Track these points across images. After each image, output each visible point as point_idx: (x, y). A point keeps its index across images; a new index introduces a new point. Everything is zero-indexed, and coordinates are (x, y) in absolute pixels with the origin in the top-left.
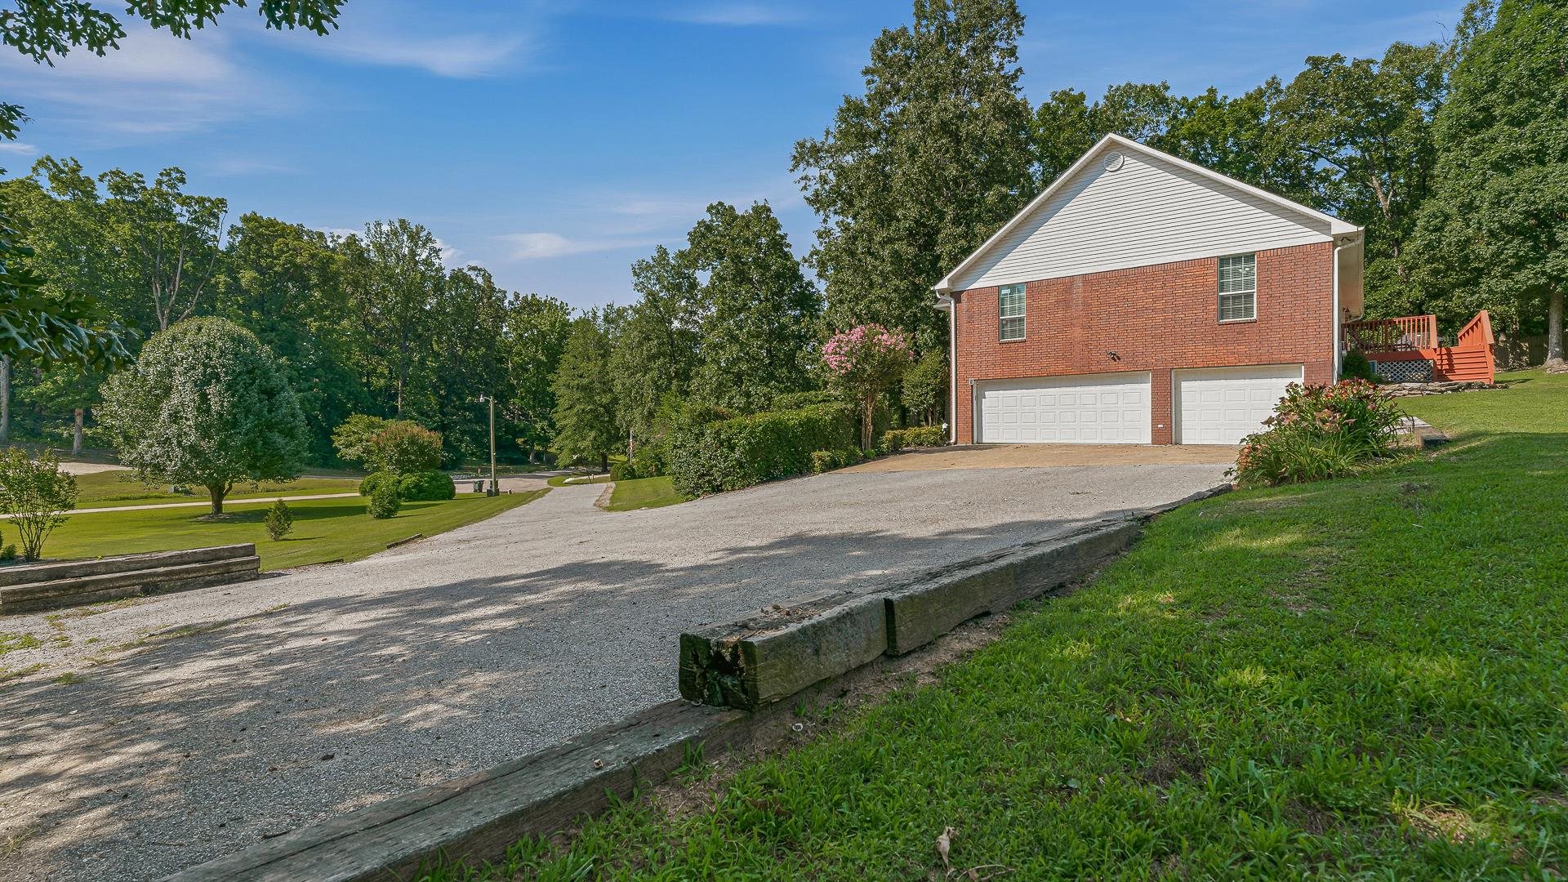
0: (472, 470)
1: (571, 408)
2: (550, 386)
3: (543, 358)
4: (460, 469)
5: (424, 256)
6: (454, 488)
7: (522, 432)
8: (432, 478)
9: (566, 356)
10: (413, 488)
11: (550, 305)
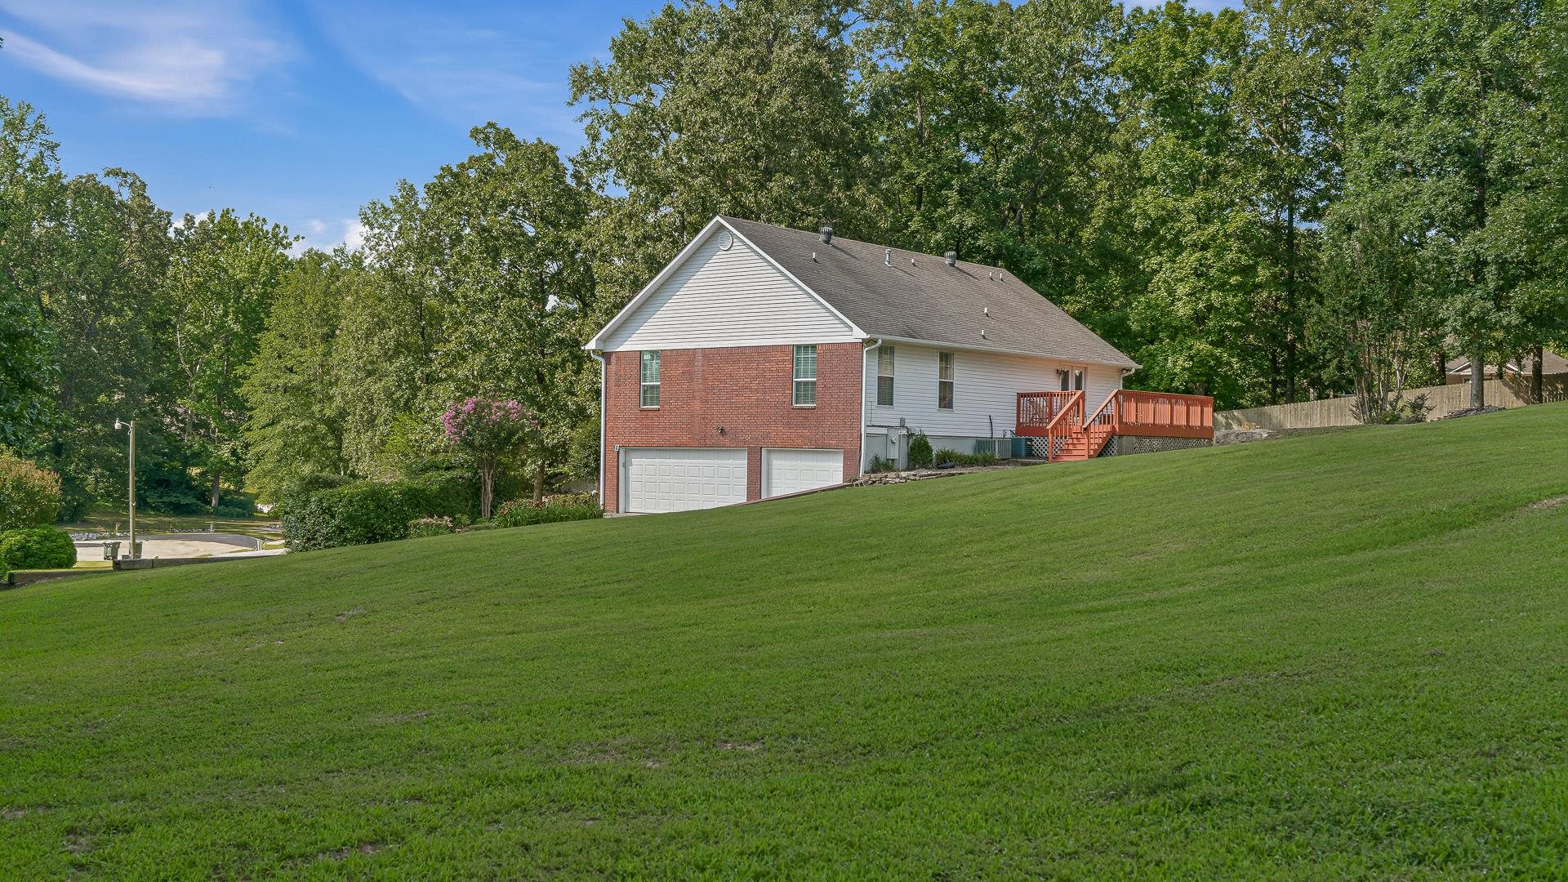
0: (103, 523)
1: (272, 424)
2: (239, 386)
3: (237, 328)
4: (84, 521)
5: (31, 155)
6: (75, 553)
7: (197, 458)
8: (46, 538)
9: (271, 335)
10: (18, 550)
11: (253, 232)
